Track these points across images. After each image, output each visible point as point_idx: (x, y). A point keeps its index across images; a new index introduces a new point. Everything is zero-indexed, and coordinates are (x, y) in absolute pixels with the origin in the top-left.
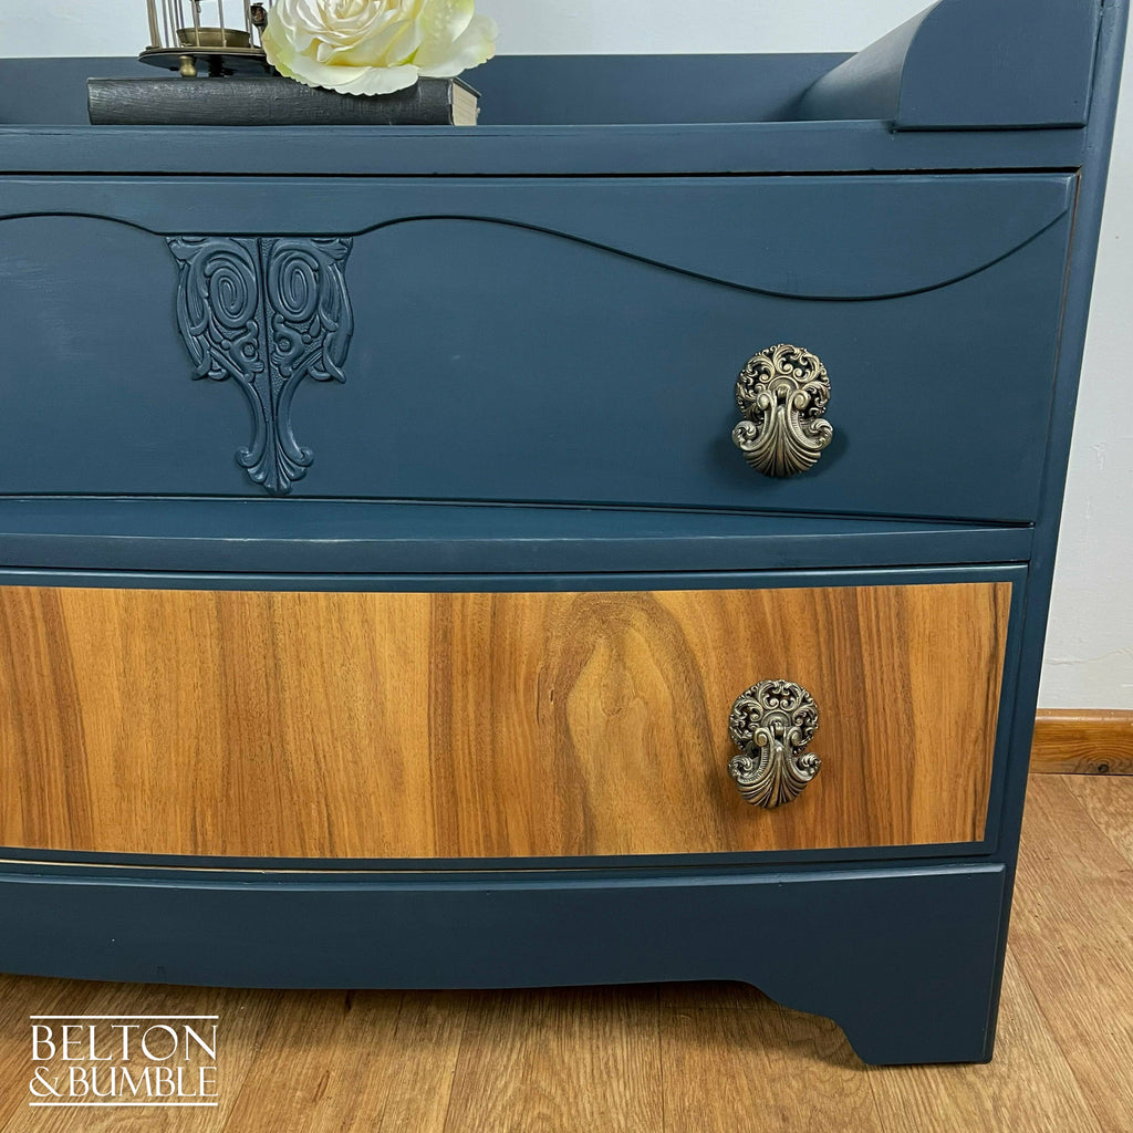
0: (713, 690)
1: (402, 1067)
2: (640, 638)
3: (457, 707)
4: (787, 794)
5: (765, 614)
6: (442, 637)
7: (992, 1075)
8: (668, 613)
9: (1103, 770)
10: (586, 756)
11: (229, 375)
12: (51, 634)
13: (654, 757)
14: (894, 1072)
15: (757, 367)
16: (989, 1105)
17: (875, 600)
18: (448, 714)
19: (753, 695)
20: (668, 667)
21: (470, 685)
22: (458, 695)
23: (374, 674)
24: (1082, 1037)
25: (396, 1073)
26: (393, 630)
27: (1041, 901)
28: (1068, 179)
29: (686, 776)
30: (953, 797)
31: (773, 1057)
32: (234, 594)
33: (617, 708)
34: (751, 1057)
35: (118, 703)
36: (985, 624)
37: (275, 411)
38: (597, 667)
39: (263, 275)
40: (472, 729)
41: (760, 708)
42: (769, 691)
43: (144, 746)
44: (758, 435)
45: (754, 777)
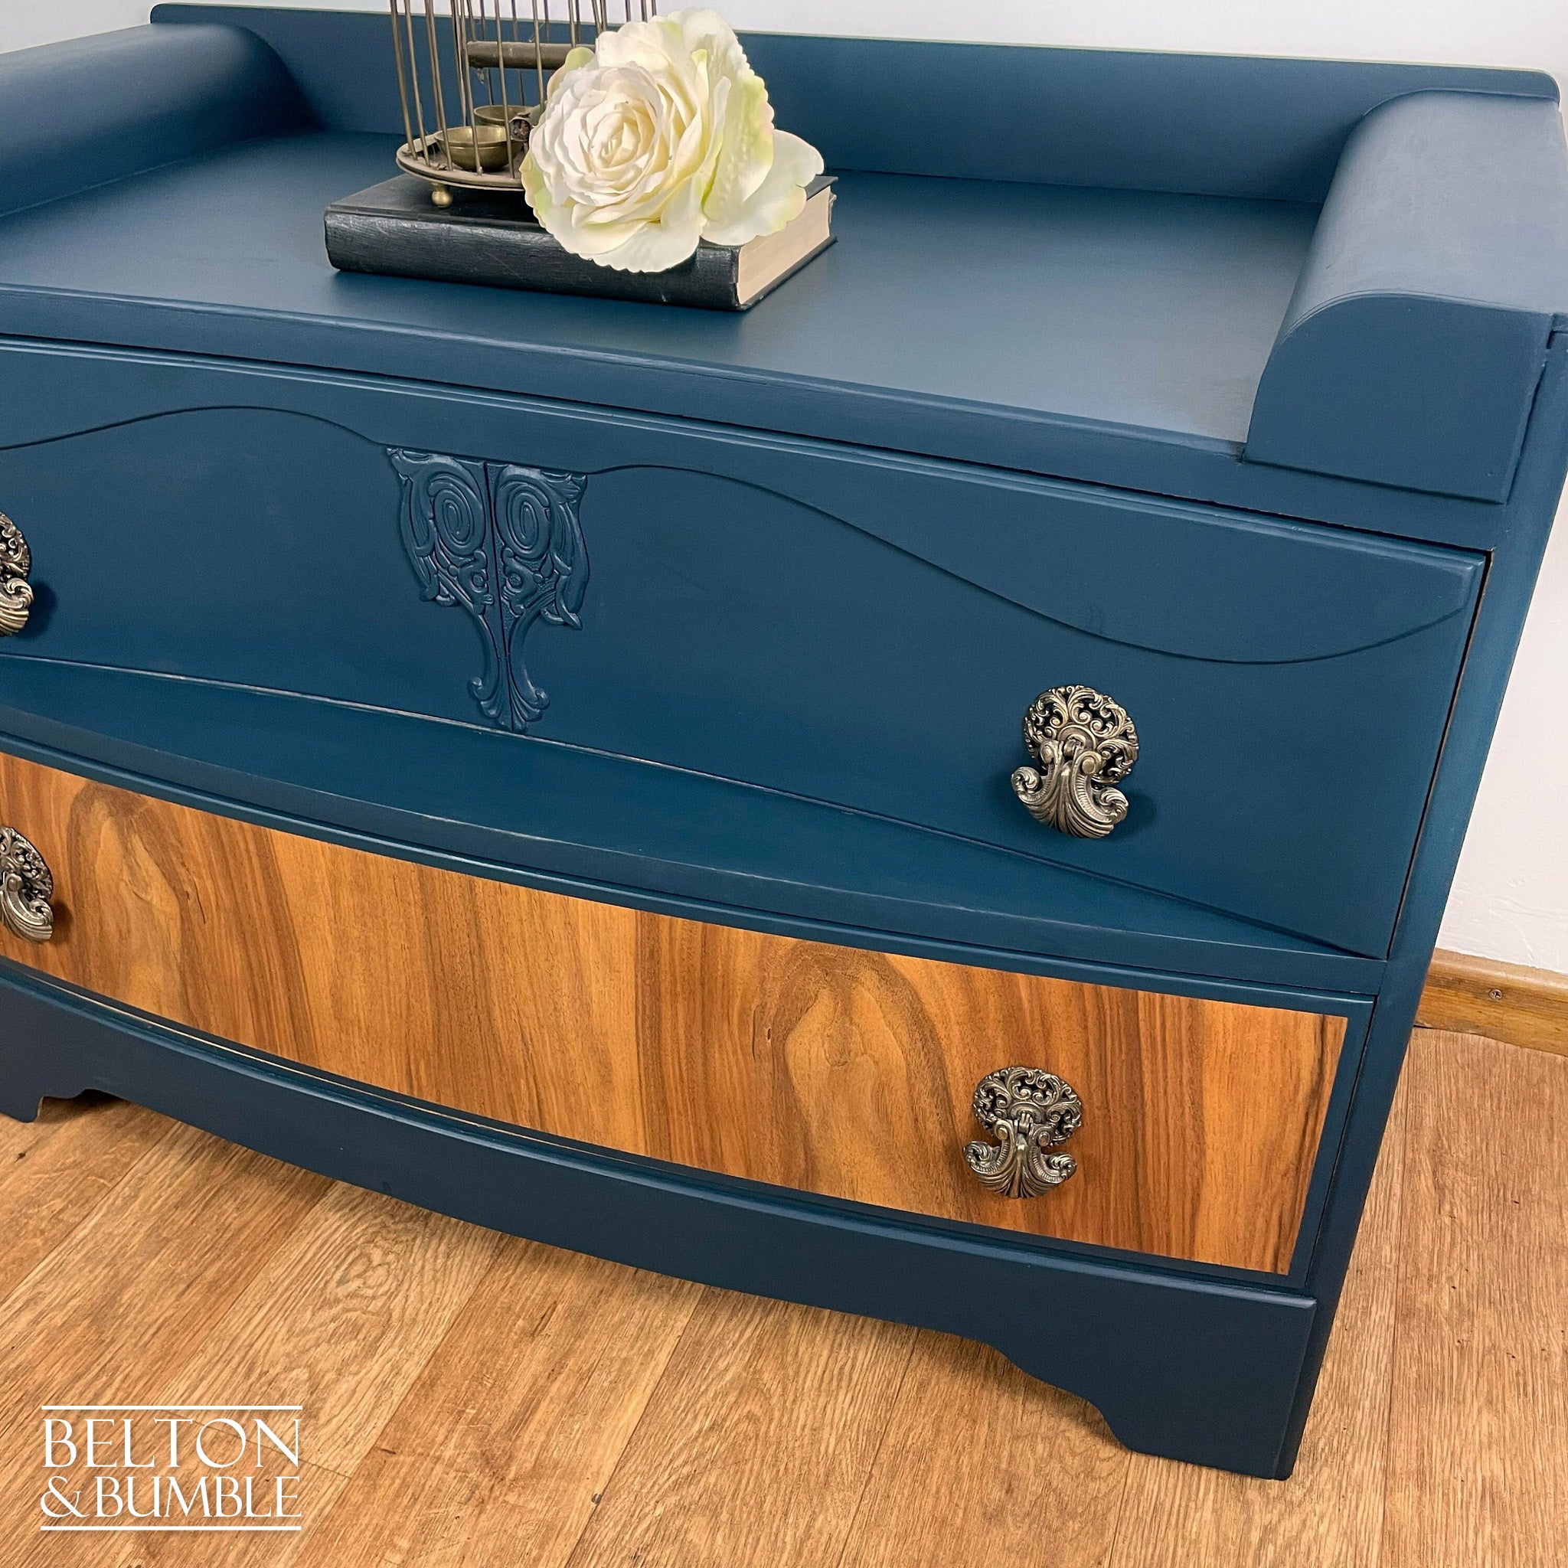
0: (956, 1065)
1: (630, 1316)
2: (868, 993)
3: (667, 1025)
5: (1020, 999)
6: (648, 954)
7: (1281, 1497)
8: (904, 979)
10: (808, 1100)
11: (458, 603)
12: (265, 869)
13: (884, 1114)
14: (1163, 1463)
15: (1049, 706)
16: (1255, 1536)
17: (1160, 1008)
18: (657, 1028)
19: (1002, 1079)
20: (903, 1032)
21: (680, 1008)
22: (667, 1012)
23: (579, 975)
24: (1421, 1478)
25: (622, 1322)
26: (597, 938)
27: (1474, 1267)
28: (1469, 567)
29: (921, 1140)
30: (1251, 1224)
31: (1030, 1407)
32: (436, 871)
33: (842, 1061)
34: (1005, 1405)
35: (332, 947)
37: (508, 647)
38: (821, 1012)
39: (490, 504)
40: (683, 1048)
41: (1007, 1095)
42: (1022, 1079)
43: (358, 990)
44: (1040, 786)
45: (991, 1169)
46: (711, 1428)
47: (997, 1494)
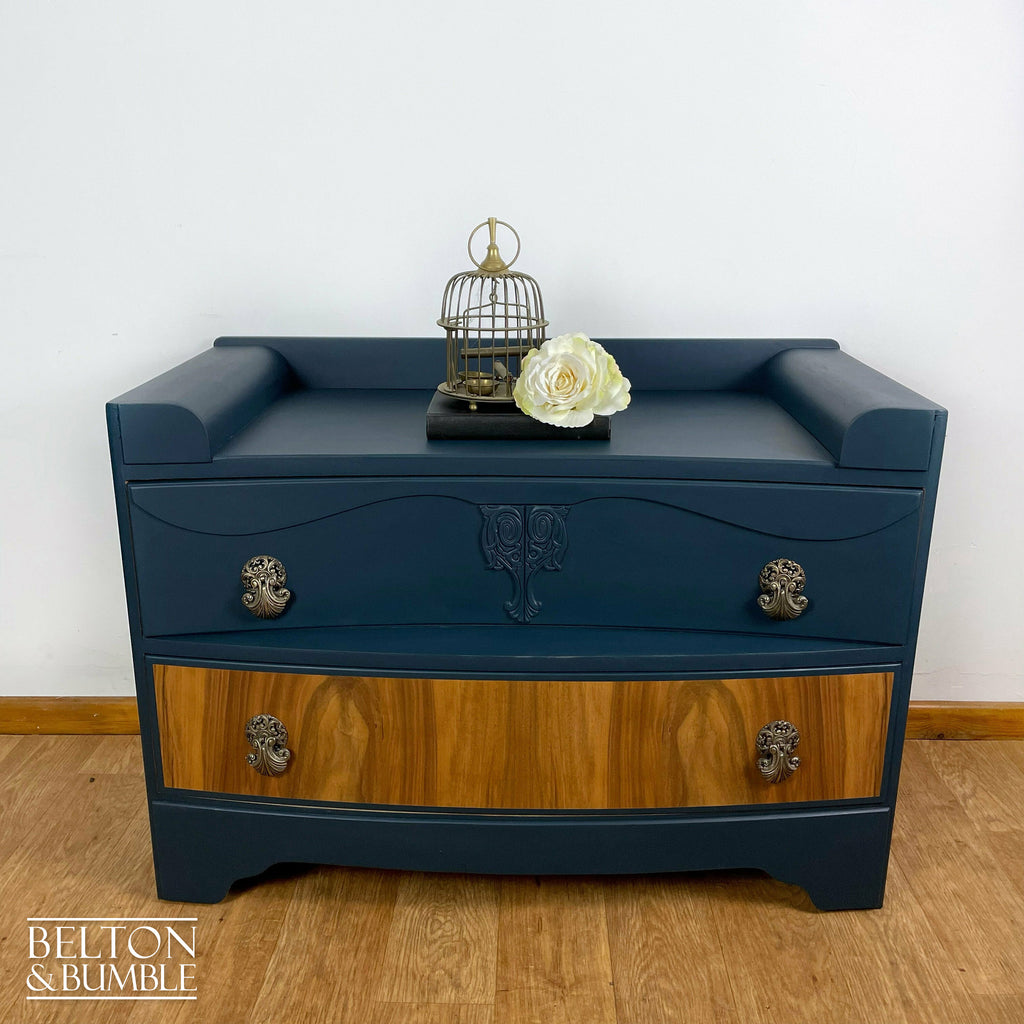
0: (749, 726)
2: (714, 702)
3: (623, 736)
4: (784, 775)
5: (775, 689)
6: (618, 701)
7: (883, 915)
8: (729, 690)
9: (941, 737)
10: (686, 760)
11: (505, 568)
12: (426, 701)
13: (718, 758)
14: (833, 914)
15: (770, 569)
16: (882, 929)
17: (828, 682)
18: (618, 738)
19: (769, 729)
20: (727, 715)
21: (630, 725)
22: (624, 730)
23: (583, 720)
24: (929, 895)
26: (594, 699)
27: (906, 820)
28: (920, 493)
29: (734, 767)
30: (865, 774)
31: (770, 907)
32: (518, 682)
33: (701, 735)
34: (758, 908)
35: (456, 734)
36: (881, 692)
37: (526, 585)
38: (693, 715)
39: (525, 523)
40: (630, 746)
41: (772, 734)
42: (776, 726)
43: (466, 755)
44: (770, 601)
45: (769, 769)
46: (644, 946)
47: (776, 940)
